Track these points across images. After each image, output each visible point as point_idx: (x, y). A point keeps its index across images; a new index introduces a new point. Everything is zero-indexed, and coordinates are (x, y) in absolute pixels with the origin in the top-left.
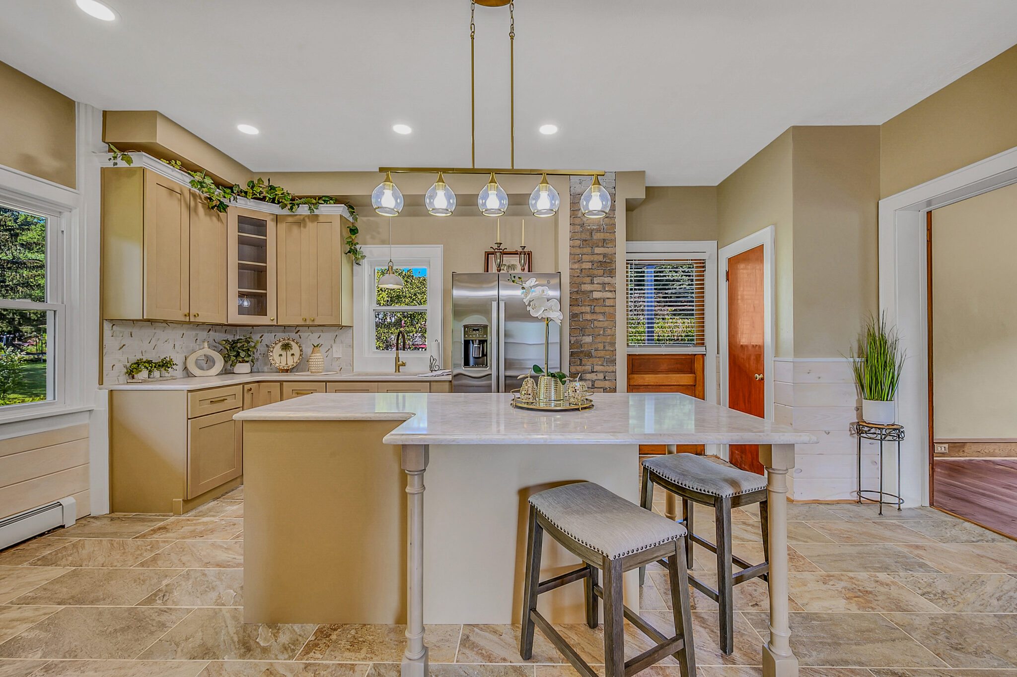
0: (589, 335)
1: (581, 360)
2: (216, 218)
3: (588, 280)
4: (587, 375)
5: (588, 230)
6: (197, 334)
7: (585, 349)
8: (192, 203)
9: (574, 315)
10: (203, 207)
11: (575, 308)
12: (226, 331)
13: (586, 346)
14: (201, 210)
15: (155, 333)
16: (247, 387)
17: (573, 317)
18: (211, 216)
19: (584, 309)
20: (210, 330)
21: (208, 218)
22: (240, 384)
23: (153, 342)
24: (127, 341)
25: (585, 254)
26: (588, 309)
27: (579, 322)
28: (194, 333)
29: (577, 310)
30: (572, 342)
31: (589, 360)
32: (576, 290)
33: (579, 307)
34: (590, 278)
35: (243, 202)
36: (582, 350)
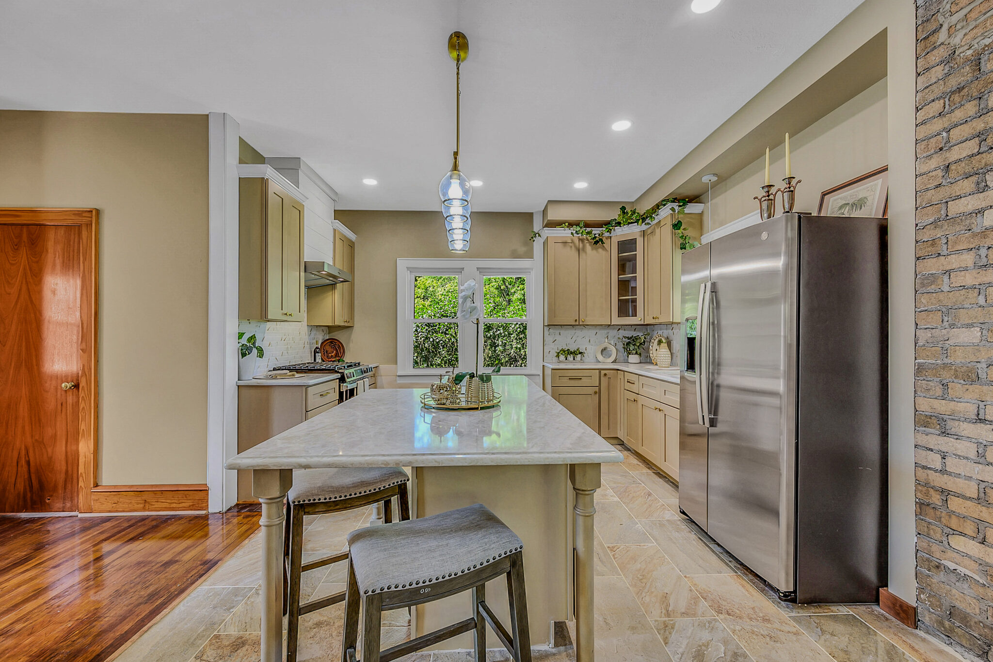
0: (970, 326)
1: (945, 386)
2: (601, 248)
3: (968, 185)
4: (965, 425)
5: (967, 60)
6: (608, 333)
7: (959, 358)
8: (581, 245)
9: (927, 278)
10: (590, 245)
11: (930, 262)
12: (635, 330)
13: (959, 353)
14: (588, 247)
15: (576, 332)
16: (603, 372)
17: (923, 285)
18: (596, 249)
19: (954, 261)
20: (619, 329)
21: (594, 252)
22: (598, 369)
23: (574, 339)
24: (558, 337)
25: (956, 126)
26: (968, 259)
27: (941, 296)
28: (606, 331)
29: (932, 266)
30: (920, 343)
31: (971, 388)
32: (932, 220)
33: (943, 258)
34: (974, 179)
35: (620, 230)
36: (946, 361)
